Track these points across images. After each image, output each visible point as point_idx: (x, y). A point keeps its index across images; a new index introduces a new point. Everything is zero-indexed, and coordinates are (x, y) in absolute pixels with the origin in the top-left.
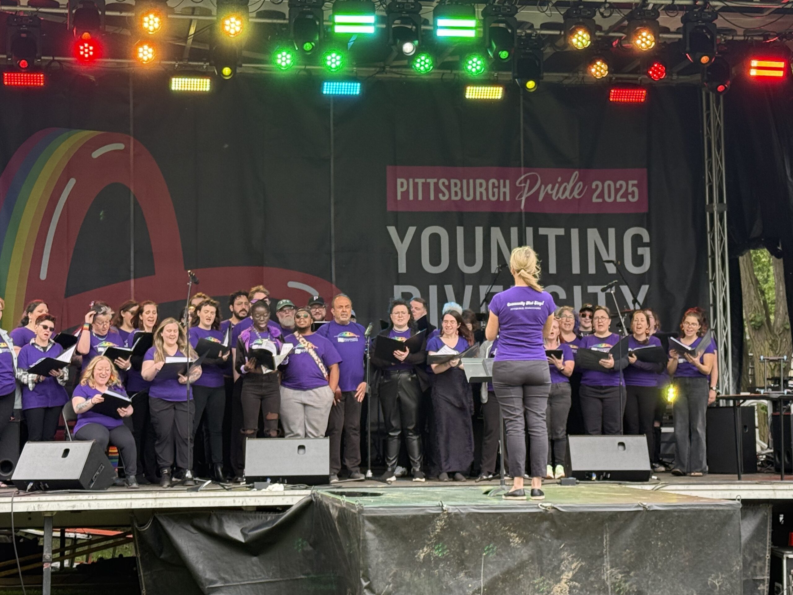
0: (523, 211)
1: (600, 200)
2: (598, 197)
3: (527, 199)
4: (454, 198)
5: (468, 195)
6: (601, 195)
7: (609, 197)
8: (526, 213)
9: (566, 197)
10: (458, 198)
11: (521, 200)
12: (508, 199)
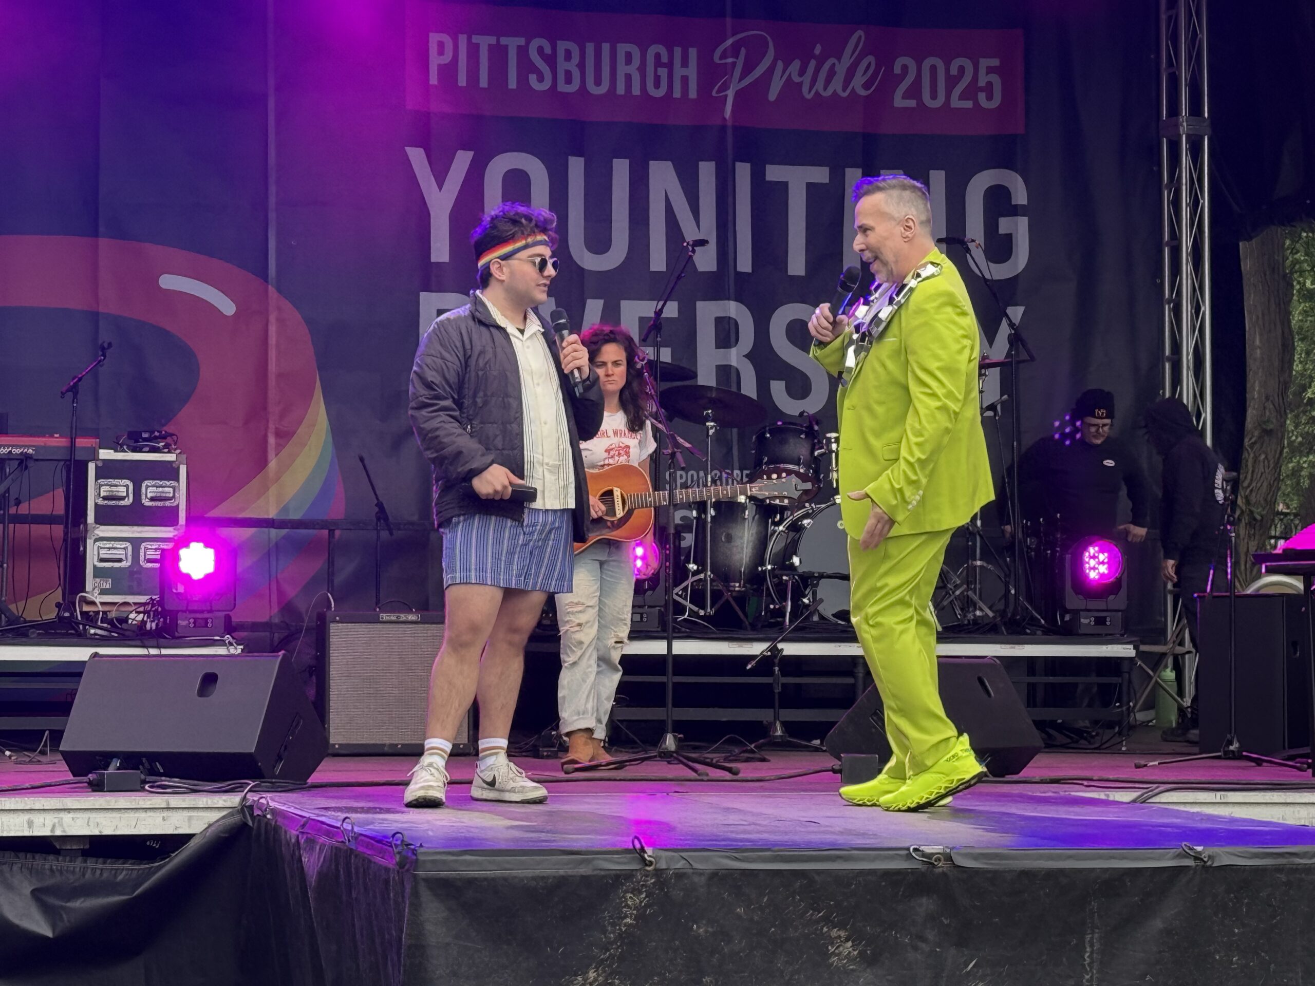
0: (729, 123)
1: (912, 103)
2: (906, 96)
3: (738, 94)
4: (562, 87)
5: (598, 82)
6: (914, 91)
7: (934, 96)
8: (735, 128)
9: (835, 93)
10: (574, 87)
11: (726, 96)
12: (693, 94)
